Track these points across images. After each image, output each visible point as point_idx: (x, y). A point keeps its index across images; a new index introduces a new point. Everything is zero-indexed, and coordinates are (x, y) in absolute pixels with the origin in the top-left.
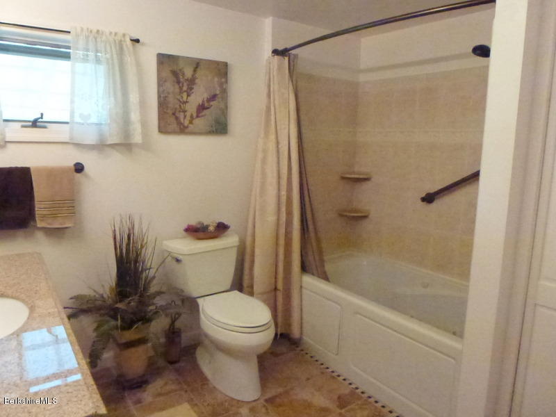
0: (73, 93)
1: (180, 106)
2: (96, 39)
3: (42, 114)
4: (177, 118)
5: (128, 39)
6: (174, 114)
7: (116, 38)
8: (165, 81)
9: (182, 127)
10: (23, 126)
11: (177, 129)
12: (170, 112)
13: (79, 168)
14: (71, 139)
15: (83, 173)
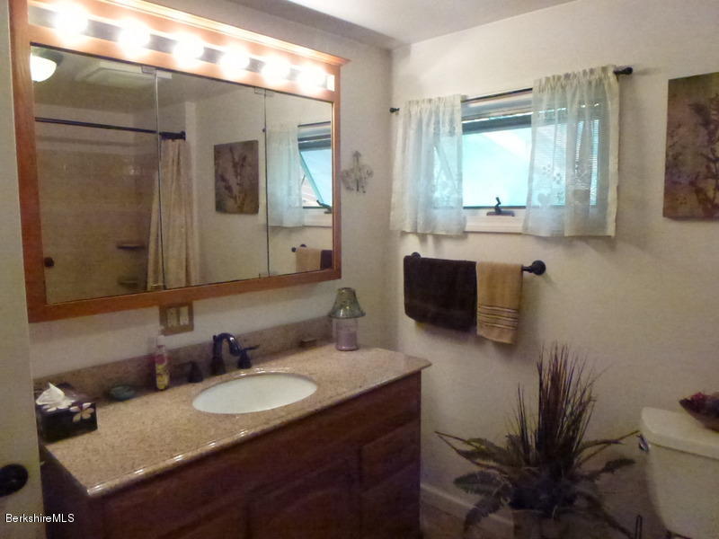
0: (532, 168)
1: (708, 167)
2: (563, 88)
3: (498, 199)
4: (699, 191)
5: (610, 74)
6: (692, 183)
7: (593, 77)
8: (679, 126)
9: (710, 206)
10: (489, 214)
11: (700, 211)
12: (684, 181)
13: (539, 268)
14: (526, 228)
15: (544, 275)
